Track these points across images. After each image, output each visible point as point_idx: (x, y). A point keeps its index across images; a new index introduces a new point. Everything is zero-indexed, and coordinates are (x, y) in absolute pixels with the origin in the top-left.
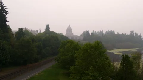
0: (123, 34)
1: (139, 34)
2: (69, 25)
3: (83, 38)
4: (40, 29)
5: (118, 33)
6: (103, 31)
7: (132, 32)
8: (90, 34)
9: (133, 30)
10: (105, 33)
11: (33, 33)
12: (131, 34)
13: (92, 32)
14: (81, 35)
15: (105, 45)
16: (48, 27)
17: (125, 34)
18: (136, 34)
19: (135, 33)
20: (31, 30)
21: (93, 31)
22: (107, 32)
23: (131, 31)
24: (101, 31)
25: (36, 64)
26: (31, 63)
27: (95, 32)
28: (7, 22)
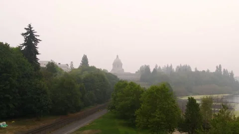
0: (204, 71)
1: (229, 71)
2: (117, 56)
3: (139, 77)
4: (72, 62)
5: (196, 69)
6: (171, 66)
7: (219, 68)
8: (152, 70)
9: (220, 65)
10: (175, 70)
11: (63, 69)
12: (217, 71)
13: (154, 67)
14: (136, 72)
15: (174, 88)
16: (85, 60)
17: (208, 71)
18: (225, 71)
19: (224, 69)
20: (59, 64)
21: (156, 66)
22: (178, 67)
23: (217, 67)
24: (169, 65)
25: (79, 113)
26: (72, 112)
27: (160, 67)
28: (38, 54)
